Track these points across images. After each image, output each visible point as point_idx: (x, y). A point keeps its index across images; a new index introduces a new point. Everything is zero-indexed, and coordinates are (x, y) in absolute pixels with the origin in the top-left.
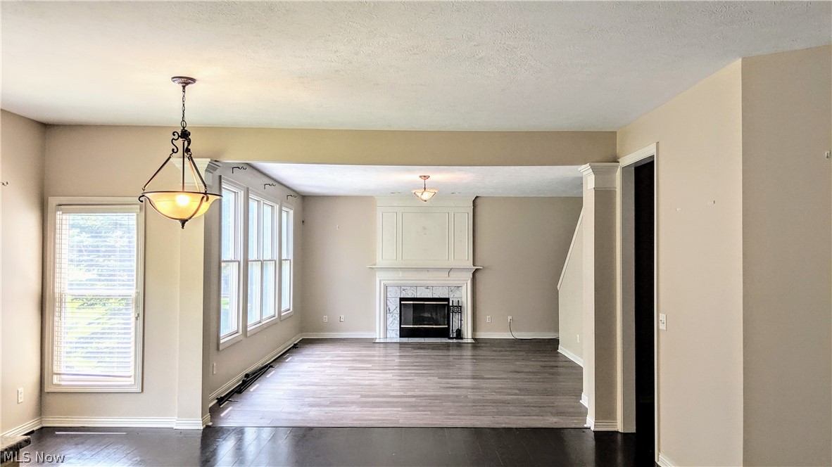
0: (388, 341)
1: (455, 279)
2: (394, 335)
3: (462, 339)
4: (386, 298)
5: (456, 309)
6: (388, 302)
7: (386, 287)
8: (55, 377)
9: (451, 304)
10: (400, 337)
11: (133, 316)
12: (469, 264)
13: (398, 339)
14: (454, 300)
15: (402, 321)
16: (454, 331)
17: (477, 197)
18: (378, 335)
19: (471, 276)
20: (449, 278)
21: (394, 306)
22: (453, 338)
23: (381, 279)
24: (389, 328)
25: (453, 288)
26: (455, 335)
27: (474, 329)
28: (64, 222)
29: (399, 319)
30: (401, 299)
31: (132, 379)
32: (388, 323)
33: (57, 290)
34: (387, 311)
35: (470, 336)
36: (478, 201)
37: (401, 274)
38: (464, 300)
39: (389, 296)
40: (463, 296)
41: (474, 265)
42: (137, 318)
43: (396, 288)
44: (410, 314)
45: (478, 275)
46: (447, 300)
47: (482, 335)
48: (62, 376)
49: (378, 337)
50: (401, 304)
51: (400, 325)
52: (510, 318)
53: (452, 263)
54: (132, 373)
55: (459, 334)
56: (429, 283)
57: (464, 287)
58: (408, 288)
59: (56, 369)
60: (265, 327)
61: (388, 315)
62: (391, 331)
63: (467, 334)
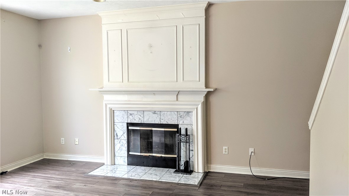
1: (184, 103)
4: (113, 123)
6: (116, 127)
7: (112, 112)
10: (128, 165)
12: (201, 85)
14: (183, 127)
15: (130, 147)
17: (209, 4)
19: (203, 99)
20: (177, 103)
21: (122, 131)
23: (108, 101)
24: (117, 154)
25: (182, 114)
29: (126, 145)
30: (129, 124)
32: (116, 149)
34: (114, 136)
35: (201, 170)
39: (116, 121)
41: (207, 86)
43: (123, 112)
44: (137, 141)
46: (176, 126)
47: (216, 168)
49: (106, 163)
50: (128, 129)
51: (129, 151)
52: (251, 150)
53: (181, 85)
56: (156, 107)
57: (195, 112)
58: (135, 113)
61: (116, 140)
62: (119, 158)
63: (198, 167)
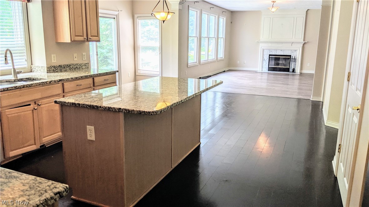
0: (263, 72)
1: (294, 47)
2: (266, 69)
3: (295, 72)
4: (263, 54)
5: (293, 60)
6: (264, 56)
7: (263, 50)
8: (139, 70)
9: (291, 58)
10: (268, 71)
11: (159, 53)
12: (302, 40)
13: (267, 71)
14: (293, 56)
15: (270, 64)
18: (259, 69)
19: (302, 46)
20: (292, 47)
21: (266, 58)
22: (291, 72)
23: (262, 46)
24: (264, 67)
25: (293, 51)
27: (301, 69)
28: (139, 23)
29: (268, 63)
30: (270, 55)
31: (159, 72)
32: (264, 65)
33: (138, 44)
34: (263, 60)
36: (309, 11)
37: (270, 45)
38: (298, 56)
40: (297, 55)
41: (304, 41)
42: (160, 54)
43: (268, 50)
44: (273, 62)
46: (290, 56)
47: (304, 71)
48: (141, 71)
49: (259, 70)
50: (269, 57)
51: (269, 65)
53: (294, 40)
54: (159, 71)
55: (294, 71)
56: (282, 48)
57: (298, 51)
58: (273, 51)
59: (139, 68)
60: (209, 62)
63: (298, 71)
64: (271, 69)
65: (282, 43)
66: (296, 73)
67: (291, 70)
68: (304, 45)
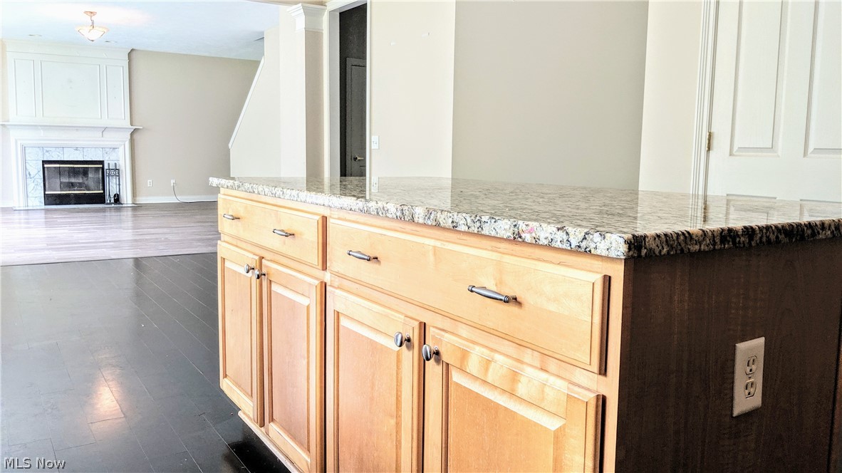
0: (30, 207)
1: (111, 139)
2: (37, 201)
3: (122, 203)
5: (112, 172)
6: (28, 166)
7: (25, 149)
9: (106, 167)
12: (127, 123)
13: (43, 207)
16: (112, 196)
17: (132, 50)
18: (18, 203)
20: (103, 139)
21: (36, 170)
22: (110, 203)
23: (18, 137)
24: (30, 195)
25: (107, 150)
26: (113, 201)
27: (134, 195)
29: (42, 184)
30: (44, 162)
32: (29, 190)
34: (27, 175)
35: (130, 201)
36: (134, 54)
38: (122, 162)
39: (28, 158)
40: (118, 157)
41: (132, 125)
43: (37, 149)
44: (56, 181)
45: (136, 136)
46: (102, 162)
47: (142, 200)
49: (18, 206)
50: (44, 167)
51: (45, 190)
52: (173, 181)
53: (106, 122)
55: (117, 199)
56: (78, 144)
57: (121, 149)
58: (53, 149)
61: (28, 180)
62: (33, 198)
63: (127, 198)
64: (51, 200)
65: (77, 128)
66: (124, 205)
67: (110, 198)
68: (132, 134)
